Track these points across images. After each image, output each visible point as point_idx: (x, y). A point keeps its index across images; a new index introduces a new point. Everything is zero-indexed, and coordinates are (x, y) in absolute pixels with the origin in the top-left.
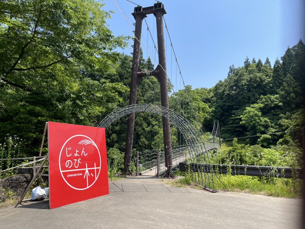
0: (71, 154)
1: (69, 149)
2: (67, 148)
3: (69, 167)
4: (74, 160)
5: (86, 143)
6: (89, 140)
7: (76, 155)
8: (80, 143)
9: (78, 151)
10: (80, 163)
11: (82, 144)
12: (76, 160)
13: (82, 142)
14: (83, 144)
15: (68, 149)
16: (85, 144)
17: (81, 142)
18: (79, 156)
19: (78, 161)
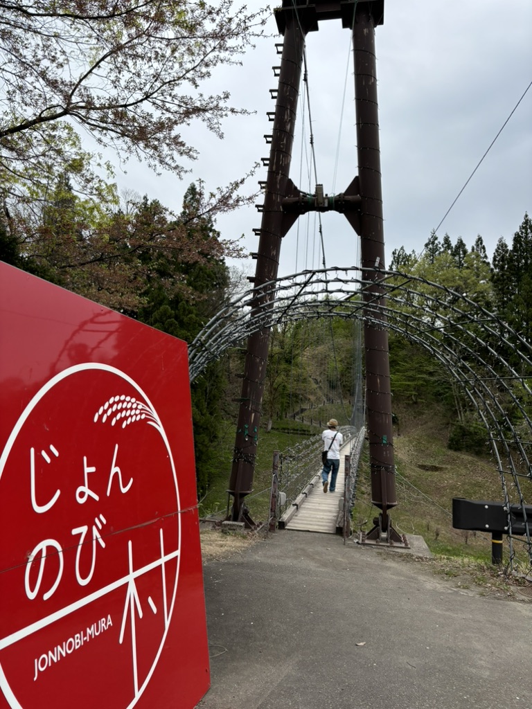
0: (58, 493)
1: (44, 454)
2: (32, 450)
3: (46, 596)
4: (75, 532)
5: (126, 418)
6: (140, 398)
7: (85, 493)
8: (101, 417)
9: (93, 469)
10: (103, 545)
11: (110, 419)
12: (83, 530)
13: (111, 406)
14: (113, 423)
15: (39, 458)
16: (122, 420)
17: (105, 412)
18: (96, 498)
19: (95, 533)
